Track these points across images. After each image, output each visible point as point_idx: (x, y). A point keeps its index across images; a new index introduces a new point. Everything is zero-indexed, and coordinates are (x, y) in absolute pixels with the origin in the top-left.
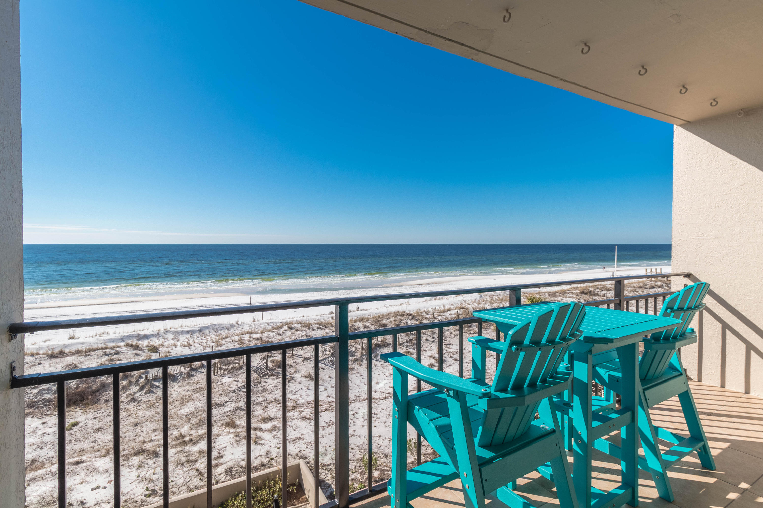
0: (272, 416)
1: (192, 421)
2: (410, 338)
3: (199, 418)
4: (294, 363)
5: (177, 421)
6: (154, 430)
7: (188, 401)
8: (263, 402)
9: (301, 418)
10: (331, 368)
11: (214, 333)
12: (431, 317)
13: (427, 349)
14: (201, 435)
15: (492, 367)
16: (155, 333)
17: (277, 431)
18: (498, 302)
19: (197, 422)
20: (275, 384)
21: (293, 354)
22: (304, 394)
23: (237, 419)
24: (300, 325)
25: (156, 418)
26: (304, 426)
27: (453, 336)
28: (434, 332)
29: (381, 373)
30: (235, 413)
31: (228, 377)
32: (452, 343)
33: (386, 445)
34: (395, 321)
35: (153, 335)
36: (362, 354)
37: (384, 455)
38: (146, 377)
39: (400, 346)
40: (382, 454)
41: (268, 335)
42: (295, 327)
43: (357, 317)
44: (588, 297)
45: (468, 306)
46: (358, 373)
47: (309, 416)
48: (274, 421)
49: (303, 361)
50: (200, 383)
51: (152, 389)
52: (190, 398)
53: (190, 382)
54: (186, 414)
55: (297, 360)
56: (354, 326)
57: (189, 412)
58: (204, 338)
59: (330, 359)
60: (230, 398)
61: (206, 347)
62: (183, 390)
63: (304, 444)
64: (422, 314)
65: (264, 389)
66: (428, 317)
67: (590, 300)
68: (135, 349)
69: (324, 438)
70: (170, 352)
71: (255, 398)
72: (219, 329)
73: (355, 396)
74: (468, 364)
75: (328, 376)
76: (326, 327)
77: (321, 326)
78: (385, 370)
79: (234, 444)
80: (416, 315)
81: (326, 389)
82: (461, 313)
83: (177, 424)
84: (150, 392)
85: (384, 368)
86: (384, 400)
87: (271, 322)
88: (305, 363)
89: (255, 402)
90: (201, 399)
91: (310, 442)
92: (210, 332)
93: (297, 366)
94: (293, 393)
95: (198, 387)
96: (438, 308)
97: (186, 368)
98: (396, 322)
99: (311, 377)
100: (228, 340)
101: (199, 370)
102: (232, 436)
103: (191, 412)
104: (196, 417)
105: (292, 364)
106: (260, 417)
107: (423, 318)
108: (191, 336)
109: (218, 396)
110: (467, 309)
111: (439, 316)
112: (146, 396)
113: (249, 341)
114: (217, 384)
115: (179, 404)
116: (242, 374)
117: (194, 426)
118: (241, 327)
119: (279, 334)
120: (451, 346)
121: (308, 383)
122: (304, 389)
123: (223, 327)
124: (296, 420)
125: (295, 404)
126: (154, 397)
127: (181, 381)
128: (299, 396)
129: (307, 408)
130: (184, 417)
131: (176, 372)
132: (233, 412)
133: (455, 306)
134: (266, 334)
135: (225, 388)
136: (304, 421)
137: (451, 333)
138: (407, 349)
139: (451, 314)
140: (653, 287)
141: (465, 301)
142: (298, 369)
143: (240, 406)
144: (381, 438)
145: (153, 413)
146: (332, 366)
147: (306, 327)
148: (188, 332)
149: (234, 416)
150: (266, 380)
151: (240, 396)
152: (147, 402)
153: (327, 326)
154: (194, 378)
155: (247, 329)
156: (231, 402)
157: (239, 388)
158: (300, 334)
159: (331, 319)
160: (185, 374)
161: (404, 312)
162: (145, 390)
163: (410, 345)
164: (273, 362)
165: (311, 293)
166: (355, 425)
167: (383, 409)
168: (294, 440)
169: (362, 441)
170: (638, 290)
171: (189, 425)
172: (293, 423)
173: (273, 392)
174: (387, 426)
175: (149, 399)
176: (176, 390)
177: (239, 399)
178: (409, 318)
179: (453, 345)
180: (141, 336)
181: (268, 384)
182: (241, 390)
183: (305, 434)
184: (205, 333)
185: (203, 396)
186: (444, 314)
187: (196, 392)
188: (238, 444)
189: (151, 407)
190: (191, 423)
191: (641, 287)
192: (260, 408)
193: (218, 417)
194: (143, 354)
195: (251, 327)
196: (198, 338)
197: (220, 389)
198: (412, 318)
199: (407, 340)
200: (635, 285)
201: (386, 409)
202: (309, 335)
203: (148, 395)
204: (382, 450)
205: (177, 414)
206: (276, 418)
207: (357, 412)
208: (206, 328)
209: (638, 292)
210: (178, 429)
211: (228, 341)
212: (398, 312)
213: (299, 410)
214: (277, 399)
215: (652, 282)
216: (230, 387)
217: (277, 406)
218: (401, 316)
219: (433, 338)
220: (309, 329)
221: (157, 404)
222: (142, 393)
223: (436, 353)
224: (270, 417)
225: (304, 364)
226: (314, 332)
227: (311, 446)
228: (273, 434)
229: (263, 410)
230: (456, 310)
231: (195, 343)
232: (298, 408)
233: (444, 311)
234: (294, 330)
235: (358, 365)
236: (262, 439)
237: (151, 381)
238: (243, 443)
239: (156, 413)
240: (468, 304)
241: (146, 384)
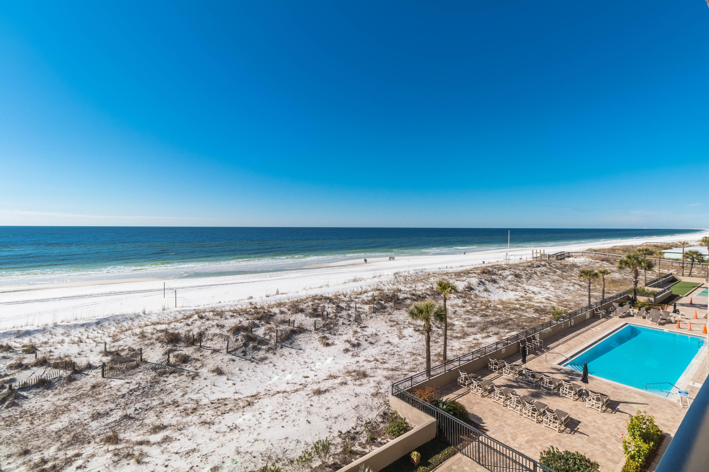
0: (165, 424)
1: (64, 438)
2: (327, 322)
3: (73, 434)
4: (201, 356)
5: (43, 440)
6: (8, 455)
7: (63, 412)
8: (159, 406)
9: (199, 423)
10: (242, 359)
11: (115, 325)
12: (348, 300)
13: (343, 333)
14: (69, 458)
15: (404, 349)
16: (41, 328)
17: (168, 443)
18: (410, 282)
19: (69, 440)
20: (176, 383)
21: (201, 346)
22: (208, 392)
23: (122, 431)
24: (211, 314)
25: (15, 439)
26: (202, 433)
27: (369, 318)
28: (351, 316)
29: (295, 362)
30: (121, 423)
31: (120, 379)
32: (368, 326)
33: (292, 448)
34: (313, 305)
35: (37, 331)
36: (277, 342)
37: (289, 461)
38: (10, 387)
39: (316, 332)
40: (287, 460)
41: (175, 326)
42: (206, 316)
43: (275, 301)
44: (488, 276)
45: (383, 287)
46: (271, 362)
47: (209, 421)
48: (167, 430)
49: (212, 353)
50: (83, 389)
51: (16, 401)
52: (65, 409)
53: (69, 387)
54: (56, 430)
55: (205, 352)
56: (271, 312)
57: (62, 428)
58: (100, 332)
59: (242, 349)
60: (117, 405)
61: (100, 343)
62: (59, 399)
63: (198, 457)
64: (340, 297)
65: (162, 390)
66: (346, 300)
67: (490, 279)
68: (5, 351)
69: (224, 447)
70: (52, 352)
71: (149, 402)
72: (121, 320)
73: (265, 390)
74: (382, 347)
75: (238, 369)
76: (240, 315)
77: (235, 314)
78: (300, 358)
79: (111, 466)
80: (334, 298)
81: (234, 384)
82: (376, 295)
83: (42, 445)
84: (13, 404)
85: (299, 356)
86: (295, 394)
87: (182, 310)
88: (214, 355)
89: (148, 407)
90: (79, 410)
91: (206, 454)
92: (109, 324)
93: (204, 360)
94: (196, 391)
95: (79, 393)
96: (355, 290)
97: (67, 372)
98: (314, 307)
99: (219, 371)
100: (130, 332)
101: (85, 373)
102: (110, 455)
103: (64, 426)
104: (69, 433)
105: (198, 358)
106: (151, 427)
107: (340, 301)
108: (87, 329)
109: (103, 403)
110: (382, 290)
111: (356, 298)
112: (7, 410)
113: (152, 334)
114: (105, 388)
115: (50, 417)
116: (137, 374)
117: (64, 446)
118: (148, 317)
119: (188, 325)
120: (366, 329)
121: (215, 379)
122: (209, 386)
123: (126, 318)
124: (194, 426)
125: (195, 406)
126: (18, 411)
127: (59, 388)
128: (202, 394)
129: (209, 409)
130: (53, 434)
131: (53, 378)
132: (118, 422)
133: (372, 287)
134: (172, 325)
135: (113, 393)
136: (203, 427)
137: (367, 316)
138: (323, 334)
139: (367, 296)
140: (539, 266)
141: (381, 282)
142: (205, 363)
143: (128, 414)
144: (288, 441)
145: (12, 432)
146: (244, 357)
147: (219, 315)
148: (83, 325)
149: (119, 428)
150: (165, 379)
151: (130, 401)
152: (7, 419)
153: (241, 313)
154: (77, 382)
155: (154, 319)
156: (117, 410)
157: (131, 391)
158: (210, 324)
159: (248, 304)
160: (65, 378)
161: (322, 296)
162: (7, 403)
163: (326, 329)
164: (177, 356)
165: (233, 276)
166: (260, 427)
167: (293, 405)
168: (187, 453)
169: (266, 447)
170: (527, 269)
171: (58, 444)
172: (190, 431)
173: (172, 392)
174: (296, 424)
175: (11, 414)
176: (49, 399)
177: (129, 406)
178: (326, 301)
179: (368, 327)
180: (21, 333)
181: (168, 383)
182: (132, 393)
183: (202, 444)
184: (104, 326)
185: (82, 405)
186: (360, 296)
187: (75, 400)
188: (115, 466)
189: (11, 424)
190: (61, 442)
191: (529, 266)
192: (153, 414)
193: (98, 430)
194: (14, 357)
195: (160, 317)
196: (94, 332)
197: (107, 394)
198: (330, 302)
199: (324, 325)
200: (525, 265)
201: (297, 404)
202: (220, 324)
203: (10, 409)
204: (287, 456)
205: (45, 431)
206: (171, 426)
207: (264, 410)
208: (106, 319)
209: (527, 271)
210: (42, 452)
211: (128, 334)
212: (317, 296)
213: (199, 413)
214: (176, 401)
215: (538, 262)
216: (119, 391)
217: (174, 410)
218: (319, 300)
219: (350, 321)
220: (221, 317)
221: (20, 420)
222: (2, 407)
223: (351, 337)
224: (162, 425)
225: (212, 357)
226: (226, 321)
227: (207, 458)
228: (162, 448)
229: (157, 416)
230: (373, 292)
231: (88, 338)
232: (198, 410)
233: (361, 294)
234: (205, 319)
235: (272, 354)
236: (148, 456)
237: (17, 392)
238: (122, 464)
239: (16, 432)
240: (384, 285)
241: (9, 395)
